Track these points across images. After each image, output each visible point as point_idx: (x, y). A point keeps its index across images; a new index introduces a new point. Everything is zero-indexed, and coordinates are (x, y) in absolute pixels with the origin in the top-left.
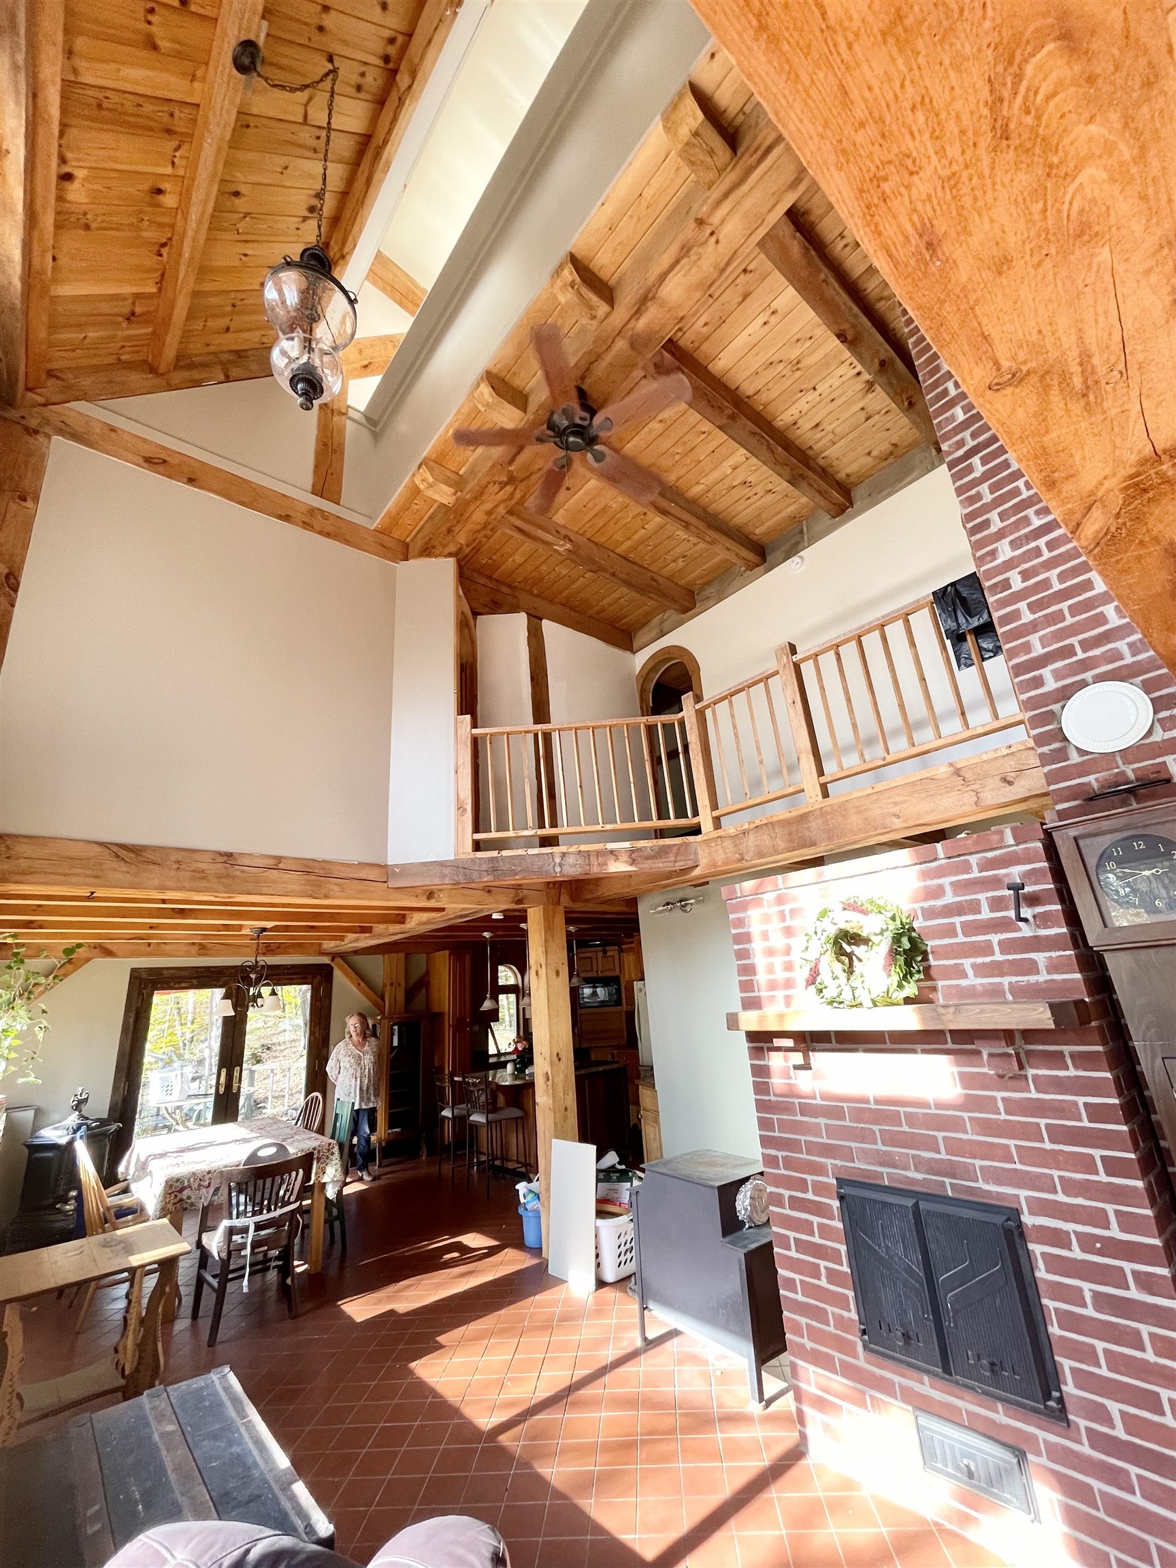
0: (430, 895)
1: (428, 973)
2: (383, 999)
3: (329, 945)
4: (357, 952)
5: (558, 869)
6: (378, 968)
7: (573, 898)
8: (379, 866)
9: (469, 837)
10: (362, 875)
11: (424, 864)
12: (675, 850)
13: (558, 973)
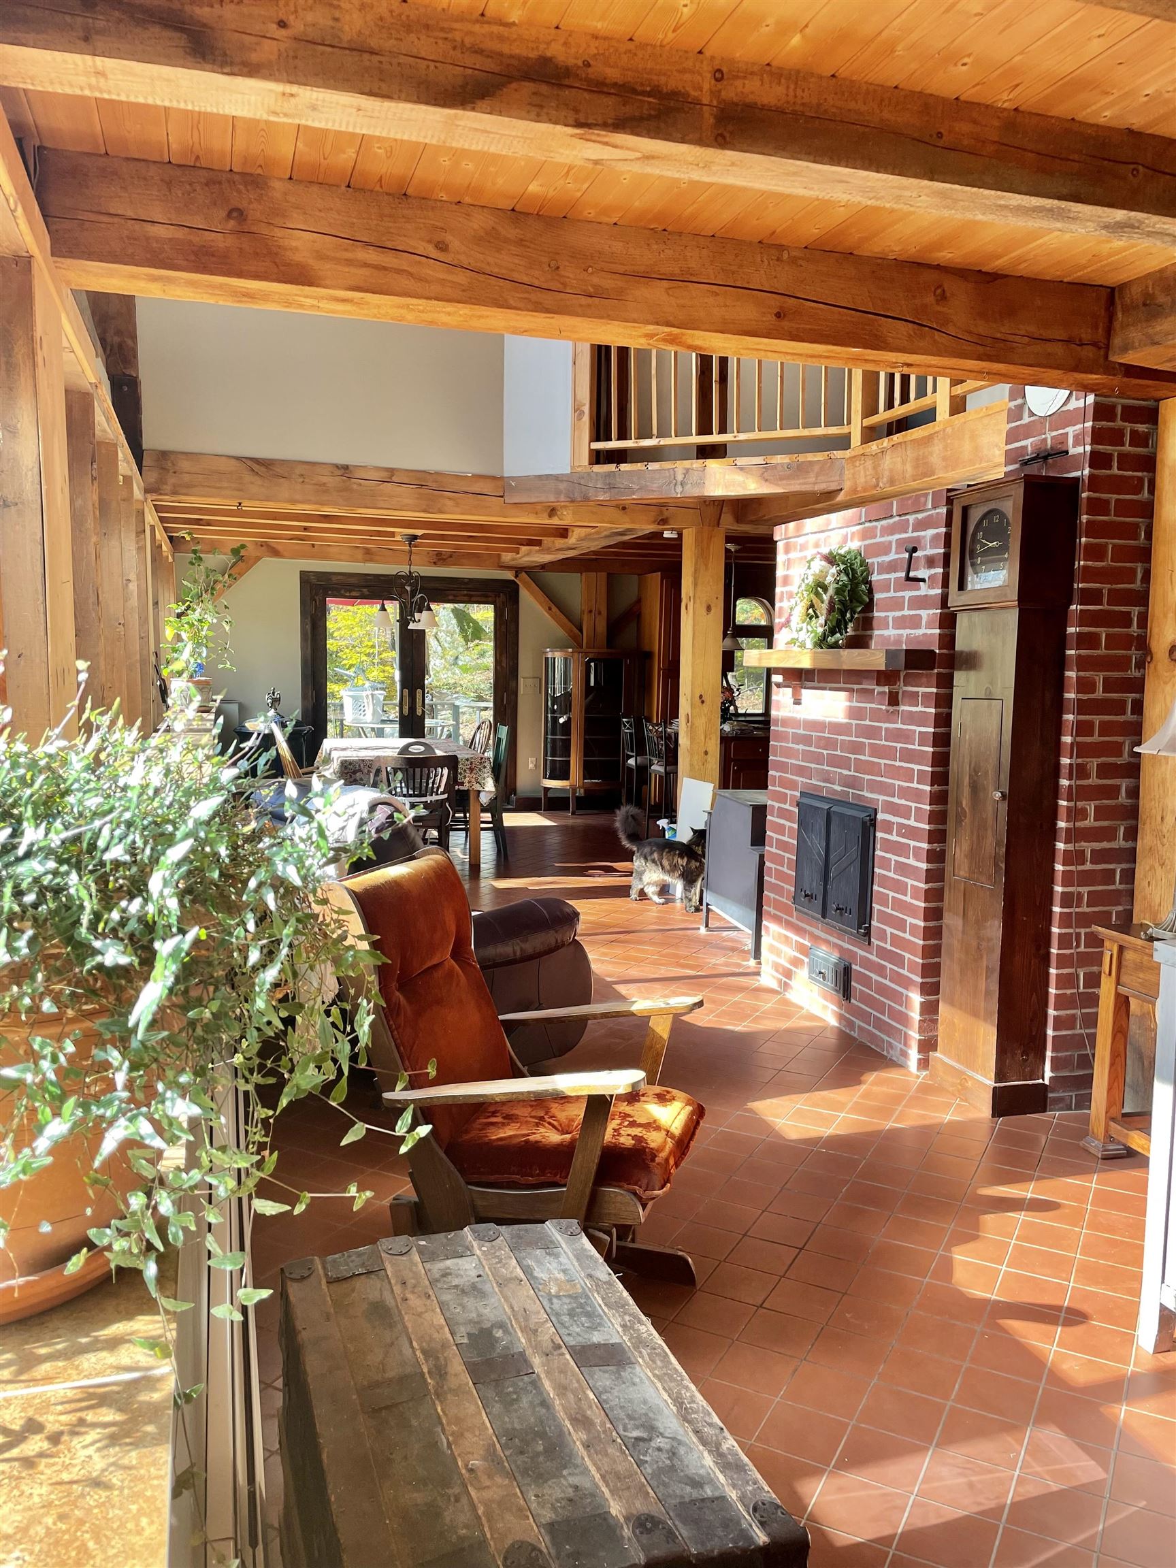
0: (552, 512)
2: (581, 630)
3: (507, 557)
5: (679, 489)
6: (575, 588)
8: (494, 478)
9: (586, 446)
10: (476, 489)
11: (540, 477)
12: (816, 468)
13: (709, 608)
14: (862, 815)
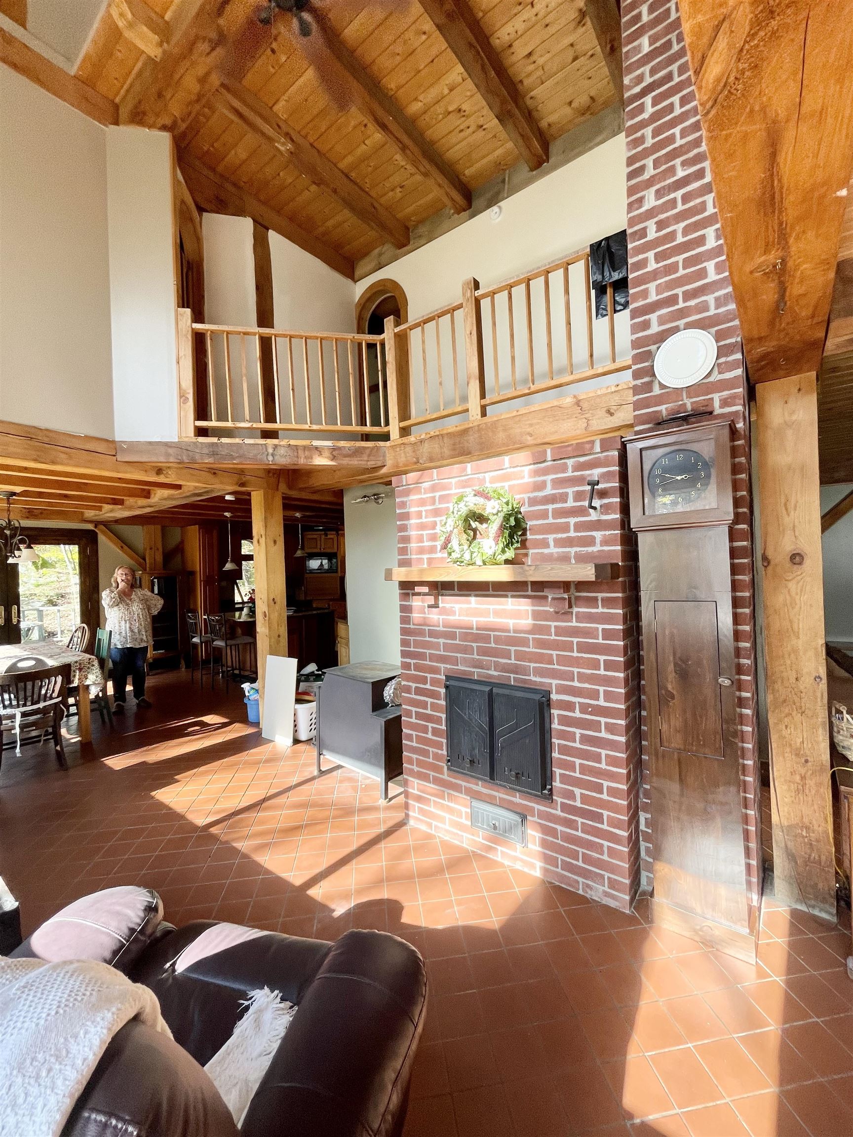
0: (159, 471)
1: (182, 542)
2: (144, 559)
3: (90, 514)
4: (118, 521)
5: (270, 458)
6: (138, 535)
7: (290, 487)
8: (107, 441)
9: (191, 423)
10: (87, 447)
11: (150, 443)
12: (368, 451)
13: (275, 542)
14: (537, 697)
